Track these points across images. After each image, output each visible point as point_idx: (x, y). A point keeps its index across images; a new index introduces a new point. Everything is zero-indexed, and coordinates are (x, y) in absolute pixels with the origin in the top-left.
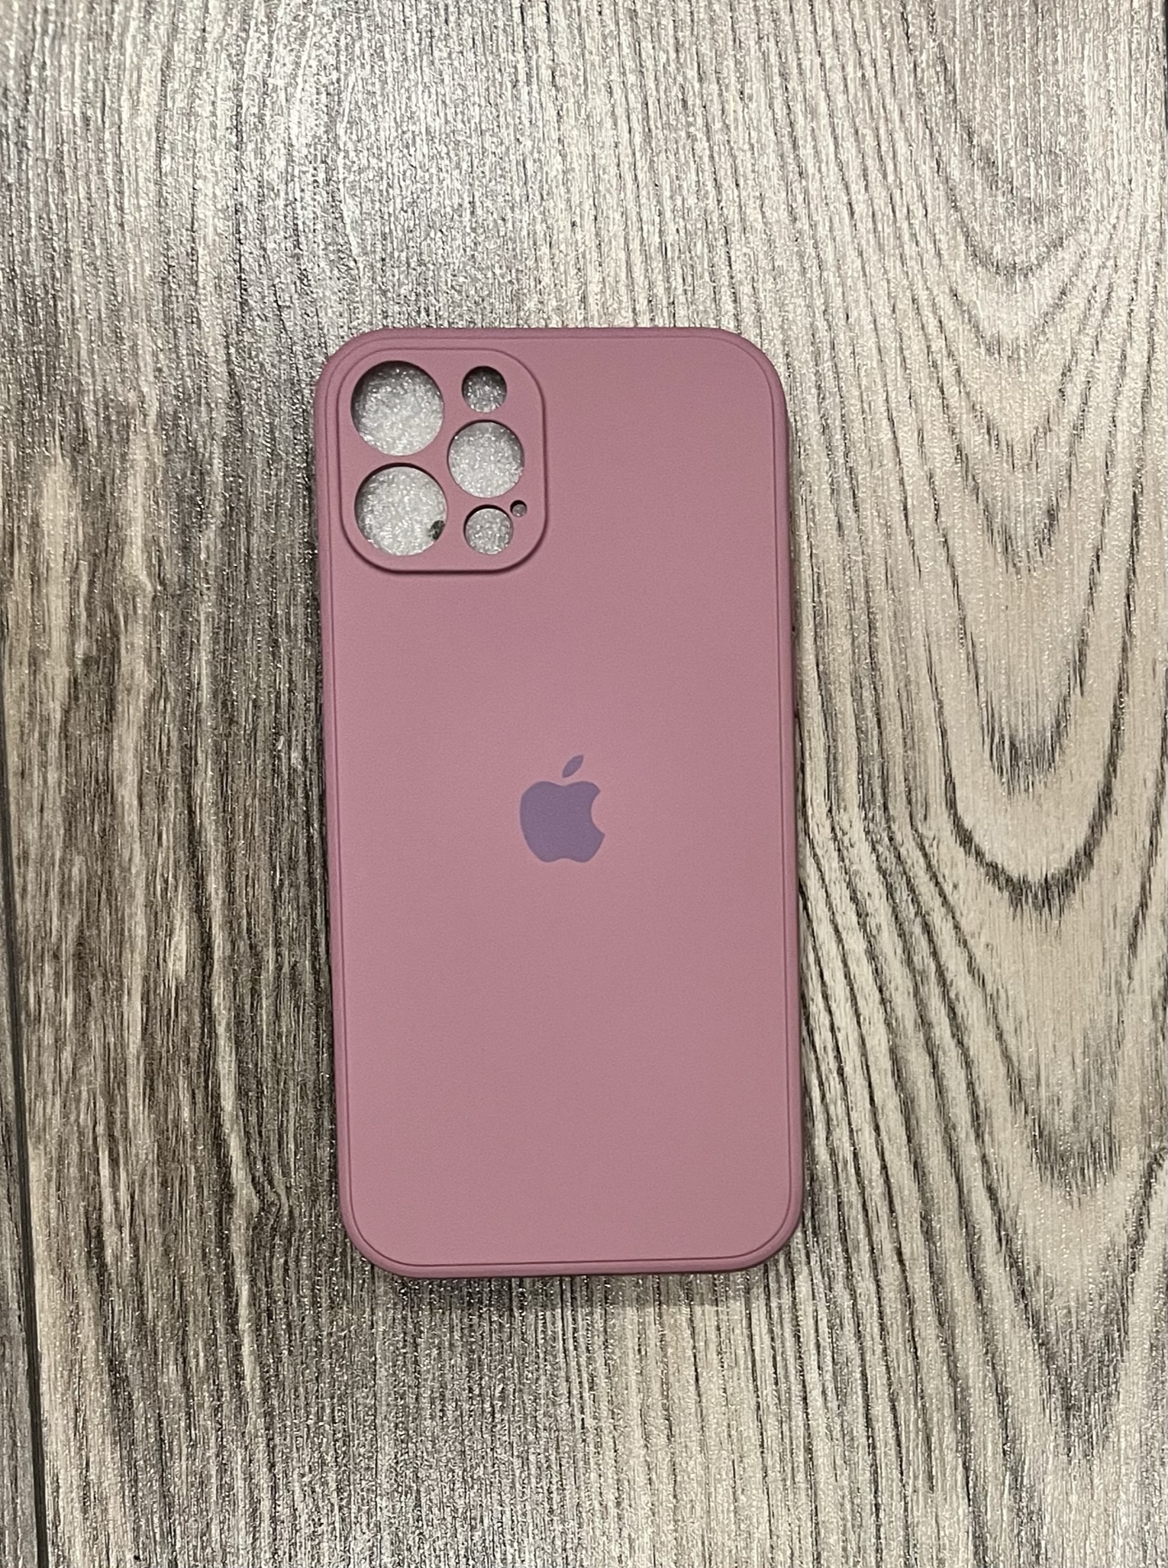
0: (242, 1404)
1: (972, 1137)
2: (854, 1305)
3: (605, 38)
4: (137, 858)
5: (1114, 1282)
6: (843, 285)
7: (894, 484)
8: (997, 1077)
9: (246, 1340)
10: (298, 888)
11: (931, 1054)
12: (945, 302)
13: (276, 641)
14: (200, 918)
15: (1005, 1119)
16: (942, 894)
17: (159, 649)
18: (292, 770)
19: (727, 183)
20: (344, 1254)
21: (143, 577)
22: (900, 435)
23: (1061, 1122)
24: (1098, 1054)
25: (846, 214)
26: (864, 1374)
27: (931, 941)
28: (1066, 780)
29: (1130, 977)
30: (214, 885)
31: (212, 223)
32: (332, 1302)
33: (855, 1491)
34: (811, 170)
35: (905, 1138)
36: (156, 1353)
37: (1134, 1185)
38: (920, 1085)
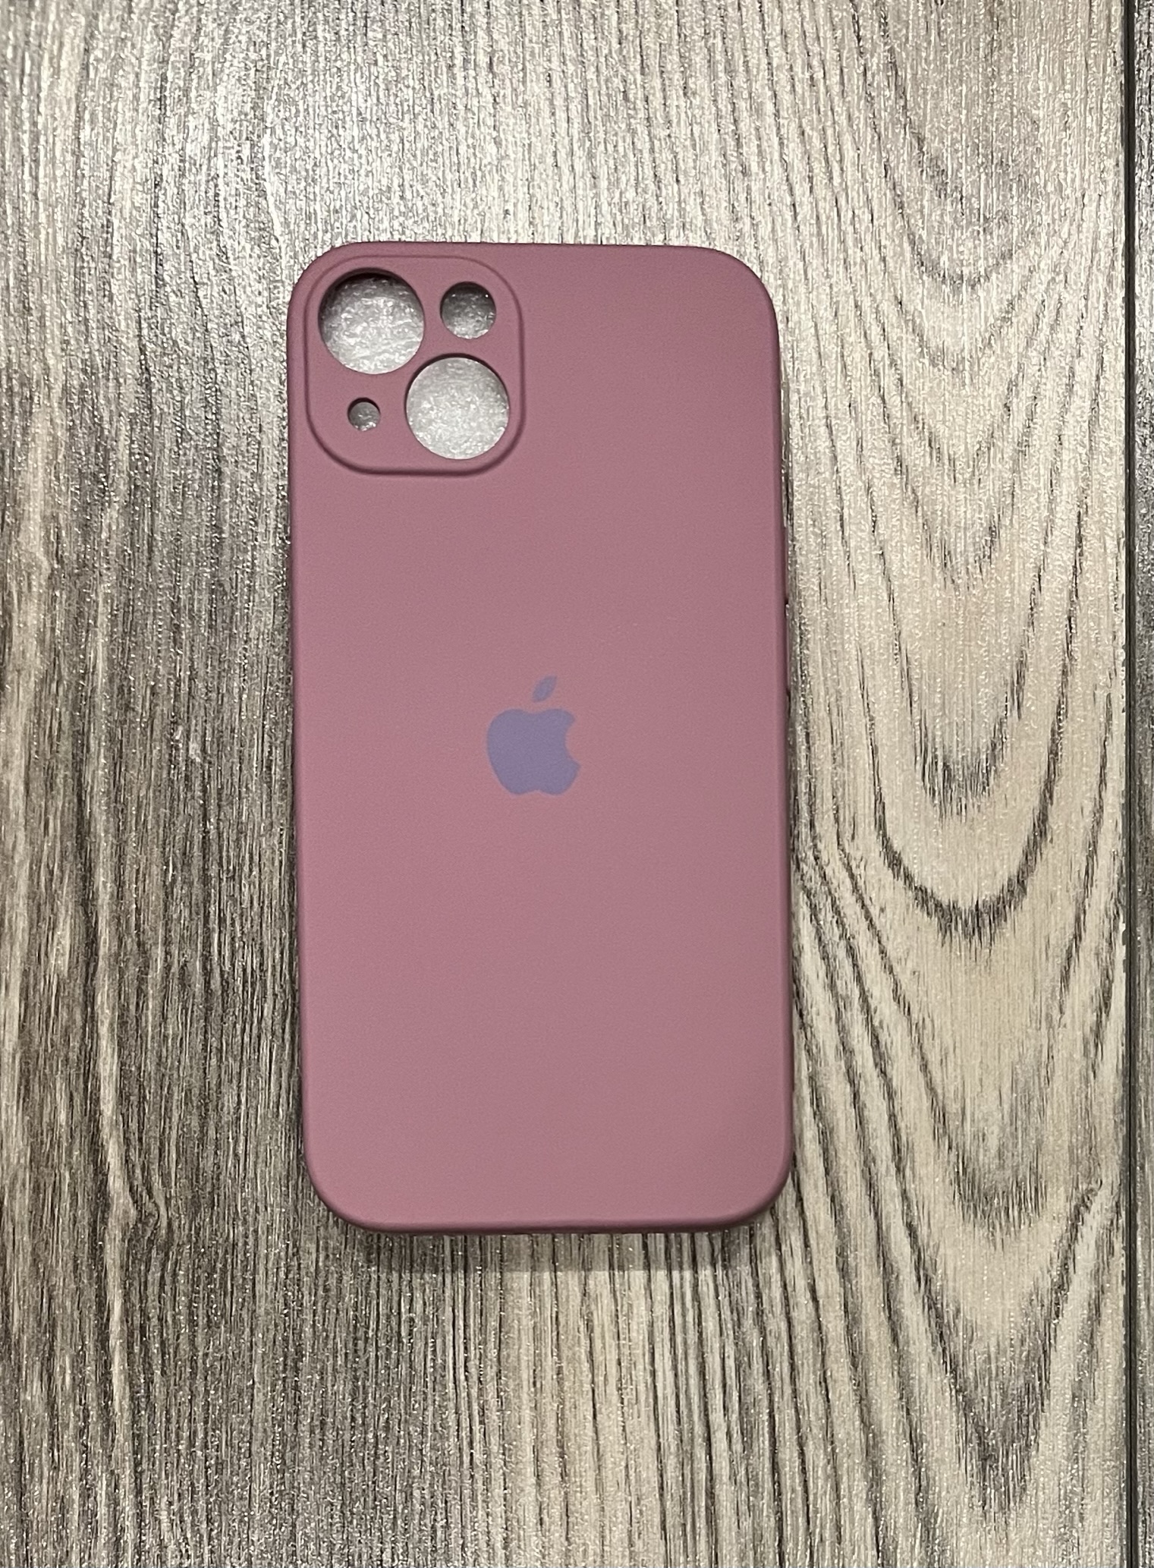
0: (109, 1426)
1: (893, 1170)
2: (764, 1342)
3: (545, 27)
4: (20, 848)
5: (1036, 1327)
6: (784, 286)
7: (830, 491)
8: (920, 1110)
9: (117, 1359)
10: (191, 884)
11: (852, 1082)
12: (888, 308)
13: (178, 627)
14: (86, 913)
15: (928, 1154)
16: (868, 917)
17: (53, 630)
18: (189, 762)
19: (668, 178)
20: (224, 1271)
21: (40, 554)
22: (838, 445)
23: (985, 1159)
24: (1026, 1089)
25: (788, 215)
26: (771, 1416)
27: (855, 965)
28: (1000, 805)
29: (1061, 1012)
30: (103, 880)
31: (129, 195)
32: (209, 1321)
33: (757, 1538)
34: (754, 168)
35: (822, 1169)
36: (20, 1369)
37: (1061, 1227)
38: (840, 1115)
